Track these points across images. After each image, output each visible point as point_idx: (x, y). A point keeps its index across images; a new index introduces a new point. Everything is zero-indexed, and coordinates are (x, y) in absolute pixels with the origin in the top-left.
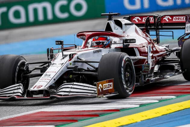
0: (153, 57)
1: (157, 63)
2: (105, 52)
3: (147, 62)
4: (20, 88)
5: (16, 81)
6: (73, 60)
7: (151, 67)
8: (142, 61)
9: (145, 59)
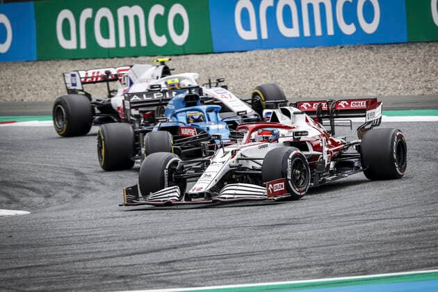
0: (328, 152)
1: (333, 159)
2: (271, 147)
3: (322, 158)
4: (176, 192)
5: (166, 183)
6: (236, 157)
7: (326, 163)
8: (315, 157)
9: (319, 155)
